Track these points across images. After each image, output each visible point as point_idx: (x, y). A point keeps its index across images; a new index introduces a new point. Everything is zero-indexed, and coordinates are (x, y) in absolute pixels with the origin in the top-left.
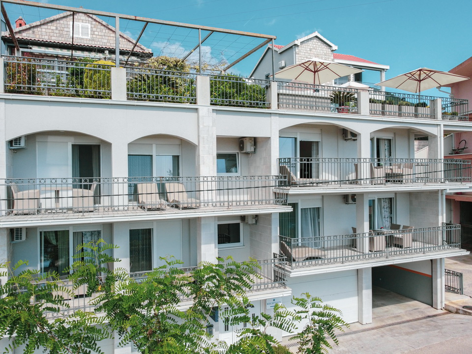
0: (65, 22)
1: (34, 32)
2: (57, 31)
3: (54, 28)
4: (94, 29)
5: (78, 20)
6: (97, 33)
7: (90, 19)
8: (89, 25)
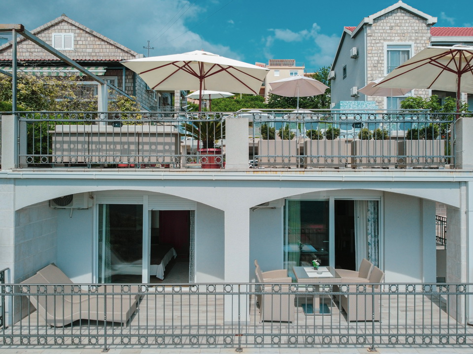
0: (47, 35)
4: (78, 39)
5: (60, 31)
6: (80, 43)
7: (73, 28)
8: (72, 35)
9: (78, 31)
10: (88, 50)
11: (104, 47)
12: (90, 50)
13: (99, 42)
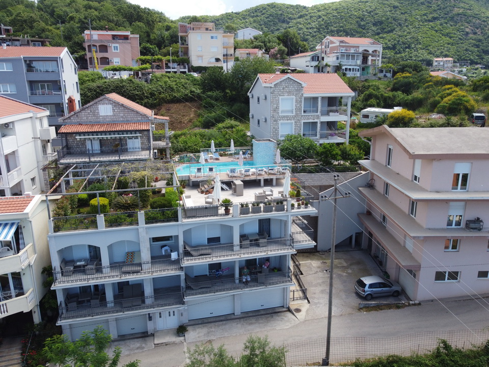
0: (96, 107)
1: (77, 116)
2: (91, 113)
3: (89, 111)
4: (115, 108)
5: (103, 104)
6: (116, 110)
7: (111, 102)
8: (111, 106)
9: (114, 104)
10: (121, 115)
11: (130, 113)
12: (122, 115)
13: (127, 110)
